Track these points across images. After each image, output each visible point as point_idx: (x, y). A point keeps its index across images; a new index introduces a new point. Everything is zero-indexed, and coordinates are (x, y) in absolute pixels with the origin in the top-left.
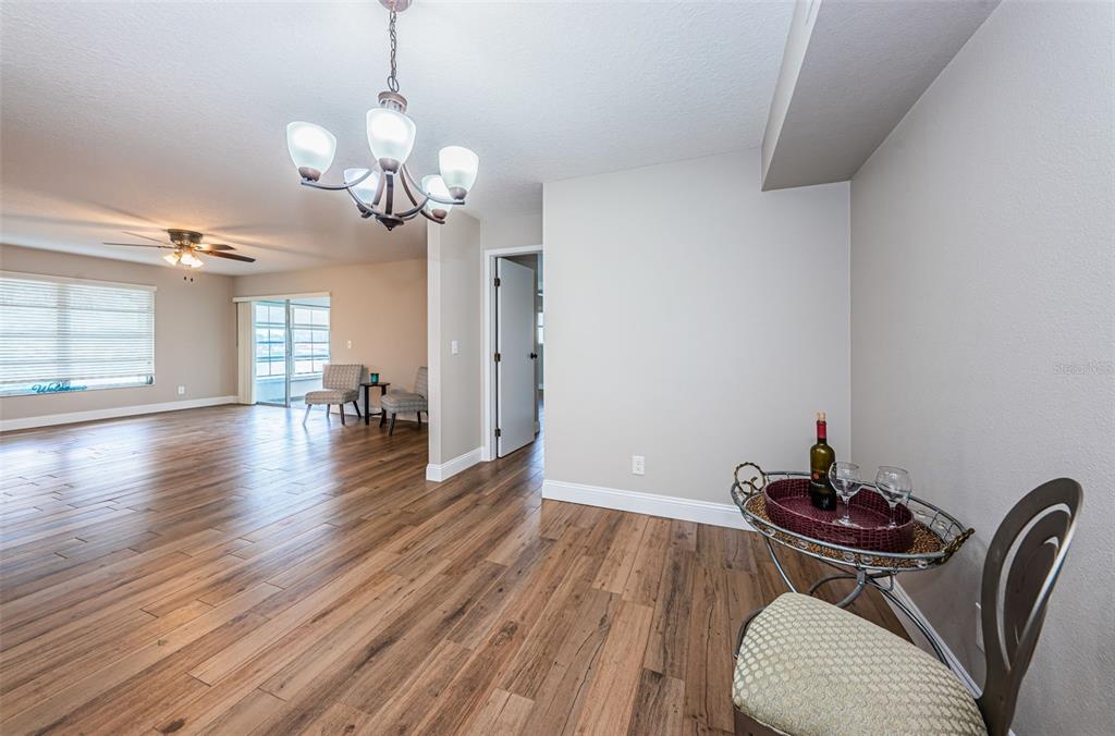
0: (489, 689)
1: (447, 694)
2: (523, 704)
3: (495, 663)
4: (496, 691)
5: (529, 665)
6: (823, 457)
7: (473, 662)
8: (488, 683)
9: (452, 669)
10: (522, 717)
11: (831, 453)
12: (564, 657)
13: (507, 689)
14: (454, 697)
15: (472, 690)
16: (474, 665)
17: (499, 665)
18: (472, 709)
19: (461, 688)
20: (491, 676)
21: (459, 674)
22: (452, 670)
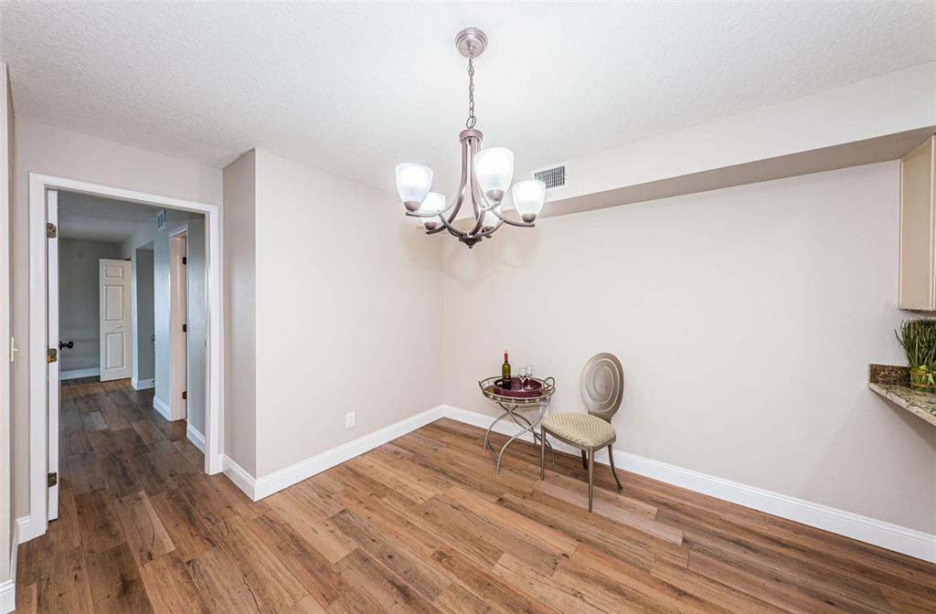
0: (490, 574)
1: (489, 602)
2: (505, 559)
3: (469, 569)
4: (493, 571)
5: (478, 550)
6: (506, 368)
7: (465, 582)
8: (487, 576)
9: (466, 597)
10: (516, 560)
11: (509, 366)
12: (476, 532)
13: (493, 565)
14: (493, 596)
15: (489, 585)
16: (467, 582)
17: (473, 567)
18: (505, 586)
19: (486, 591)
20: (480, 572)
21: (473, 593)
22: (468, 597)
